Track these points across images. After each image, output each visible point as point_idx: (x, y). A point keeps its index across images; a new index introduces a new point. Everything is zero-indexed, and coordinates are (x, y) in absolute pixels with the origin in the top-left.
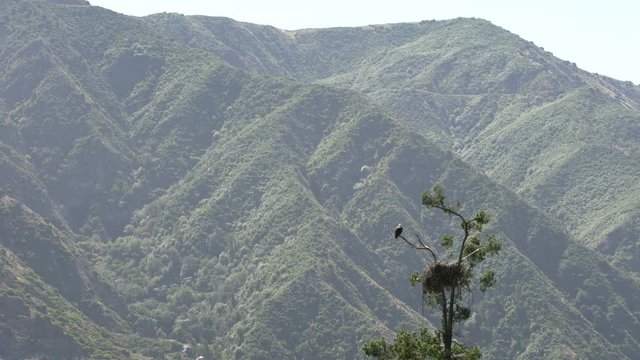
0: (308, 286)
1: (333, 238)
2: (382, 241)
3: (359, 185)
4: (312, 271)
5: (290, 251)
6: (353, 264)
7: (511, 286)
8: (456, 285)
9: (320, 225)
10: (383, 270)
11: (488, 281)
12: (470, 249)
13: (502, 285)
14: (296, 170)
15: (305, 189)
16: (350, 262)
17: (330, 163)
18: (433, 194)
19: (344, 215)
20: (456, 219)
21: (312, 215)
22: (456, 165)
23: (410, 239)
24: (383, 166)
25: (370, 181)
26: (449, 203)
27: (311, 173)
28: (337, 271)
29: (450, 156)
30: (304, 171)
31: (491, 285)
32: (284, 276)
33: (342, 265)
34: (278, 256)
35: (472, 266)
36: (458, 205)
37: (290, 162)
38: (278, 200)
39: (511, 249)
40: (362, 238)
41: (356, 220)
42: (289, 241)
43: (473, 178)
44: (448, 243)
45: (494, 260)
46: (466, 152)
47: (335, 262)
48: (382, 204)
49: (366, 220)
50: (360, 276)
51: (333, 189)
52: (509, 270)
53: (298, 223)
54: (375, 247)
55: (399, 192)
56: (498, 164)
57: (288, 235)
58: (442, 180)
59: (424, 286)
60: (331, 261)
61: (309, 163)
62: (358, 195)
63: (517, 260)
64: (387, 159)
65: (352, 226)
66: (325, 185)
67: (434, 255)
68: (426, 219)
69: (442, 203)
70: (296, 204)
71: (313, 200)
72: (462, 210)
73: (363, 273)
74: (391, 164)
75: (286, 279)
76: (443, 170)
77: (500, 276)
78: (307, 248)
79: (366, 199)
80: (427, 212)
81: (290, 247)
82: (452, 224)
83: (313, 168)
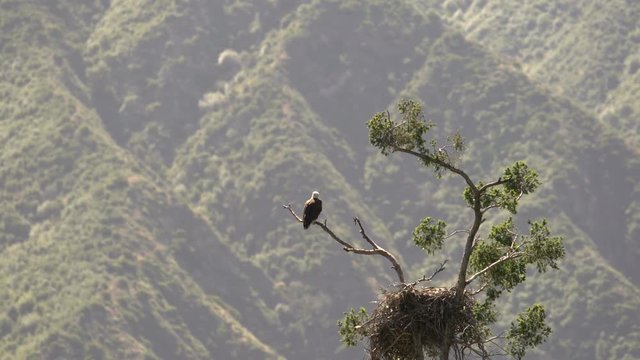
0: (87, 347)
1: (150, 229)
2: (270, 235)
3: (212, 98)
4: (97, 308)
5: (43, 260)
6: (197, 289)
7: (585, 345)
8: (452, 342)
9: (116, 196)
10: (272, 306)
11: (530, 331)
12: (487, 257)
13: (563, 343)
14: (58, 61)
15: (80, 108)
16: (191, 287)
17: (142, 44)
18: (398, 121)
19: (176, 172)
20: (451, 182)
21: (98, 170)
22: (453, 50)
23: (338, 231)
24: (272, 51)
25: (240, 89)
26: (435, 143)
27: (95, 69)
28: (161, 307)
29: (435, 27)
30: (77, 62)
31: (538, 340)
32: (27, 320)
33: (172, 294)
34: (12, 270)
35: (492, 295)
36: (459, 146)
37: (43, 41)
38: (12, 134)
39: (586, 256)
40: (221, 227)
41: (206, 183)
42: (42, 234)
43: (491, 81)
44: (431, 237)
45: (543, 281)
46: (476, 18)
47: (156, 286)
48: (270, 145)
49: (230, 185)
50: (214, 321)
51: (150, 107)
52: (579, 306)
53: (61, 190)
54: (253, 250)
55: (309, 115)
56: (553, 46)
57: (38, 219)
58: (415, 84)
59: (373, 345)
60: (145, 285)
61: (90, 44)
62: (213, 121)
63: (598, 282)
64: (282, 33)
65: (196, 199)
66: (130, 97)
67: (397, 268)
68: (376, 181)
69: (421, 142)
70: (59, 143)
71: (100, 133)
72: (465, 158)
73: (222, 311)
74: (292, 46)
75: (32, 329)
76: (419, 62)
77: (557, 321)
78: (86, 253)
79: (230, 132)
80: (380, 163)
81: (43, 251)
82: (440, 194)
83: (101, 54)
